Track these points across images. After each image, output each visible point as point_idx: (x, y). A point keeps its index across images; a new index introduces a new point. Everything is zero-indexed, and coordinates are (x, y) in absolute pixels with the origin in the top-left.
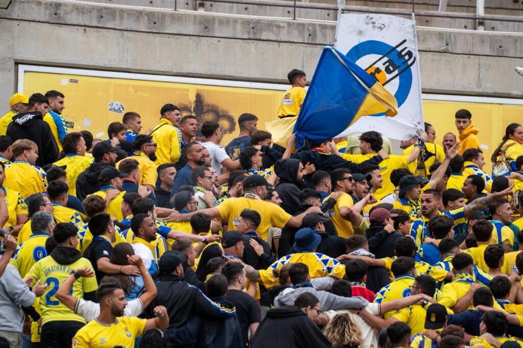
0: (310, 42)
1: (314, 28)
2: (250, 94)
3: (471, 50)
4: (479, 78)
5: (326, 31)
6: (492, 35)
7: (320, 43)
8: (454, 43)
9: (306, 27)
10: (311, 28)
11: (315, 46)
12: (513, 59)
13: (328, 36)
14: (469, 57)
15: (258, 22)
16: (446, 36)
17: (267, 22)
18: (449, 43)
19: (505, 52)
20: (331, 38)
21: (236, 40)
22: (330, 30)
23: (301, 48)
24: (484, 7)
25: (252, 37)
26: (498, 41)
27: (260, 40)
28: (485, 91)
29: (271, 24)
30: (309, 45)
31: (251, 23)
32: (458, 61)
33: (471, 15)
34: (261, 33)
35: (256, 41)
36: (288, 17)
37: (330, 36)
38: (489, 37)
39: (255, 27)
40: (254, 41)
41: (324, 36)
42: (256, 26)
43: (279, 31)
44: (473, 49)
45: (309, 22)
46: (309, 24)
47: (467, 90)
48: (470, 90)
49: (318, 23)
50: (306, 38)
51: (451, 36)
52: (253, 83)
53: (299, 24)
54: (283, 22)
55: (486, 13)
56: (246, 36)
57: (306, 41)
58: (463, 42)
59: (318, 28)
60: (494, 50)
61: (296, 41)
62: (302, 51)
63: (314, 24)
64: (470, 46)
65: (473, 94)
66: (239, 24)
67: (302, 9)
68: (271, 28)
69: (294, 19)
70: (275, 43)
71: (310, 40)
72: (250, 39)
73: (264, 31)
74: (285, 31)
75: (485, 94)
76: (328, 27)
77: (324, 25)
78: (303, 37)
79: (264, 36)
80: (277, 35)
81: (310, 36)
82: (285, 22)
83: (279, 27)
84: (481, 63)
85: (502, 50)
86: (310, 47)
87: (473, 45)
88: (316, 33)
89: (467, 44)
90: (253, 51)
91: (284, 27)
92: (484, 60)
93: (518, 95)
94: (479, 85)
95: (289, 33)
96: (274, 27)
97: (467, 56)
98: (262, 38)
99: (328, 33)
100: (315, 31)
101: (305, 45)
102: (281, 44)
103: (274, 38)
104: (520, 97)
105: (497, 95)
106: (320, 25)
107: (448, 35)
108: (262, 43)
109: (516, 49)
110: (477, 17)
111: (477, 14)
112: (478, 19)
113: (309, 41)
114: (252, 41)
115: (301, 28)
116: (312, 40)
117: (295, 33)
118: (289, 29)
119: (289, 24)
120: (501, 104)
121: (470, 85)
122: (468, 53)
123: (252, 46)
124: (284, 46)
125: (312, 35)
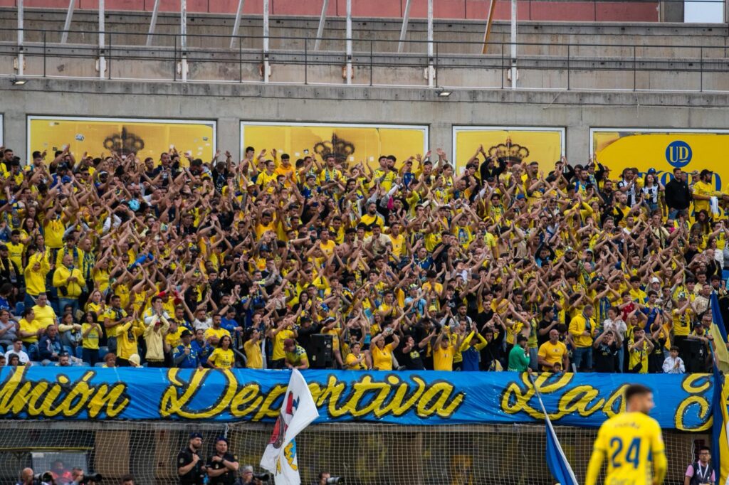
0: (184, 94)
11: (187, 96)
21: (144, 95)
25: (152, 93)
27: (157, 94)
30: (184, 96)
40: (154, 95)
41: (192, 90)
56: (149, 93)
57: (182, 94)
70: (165, 96)
79: (159, 92)
80: (166, 91)
94: (278, 116)
101: (182, 96)
103: (165, 93)
108: (158, 96)
117: (176, 89)
119: (173, 84)
123: (153, 99)
124: (170, 97)
125: (186, 90)
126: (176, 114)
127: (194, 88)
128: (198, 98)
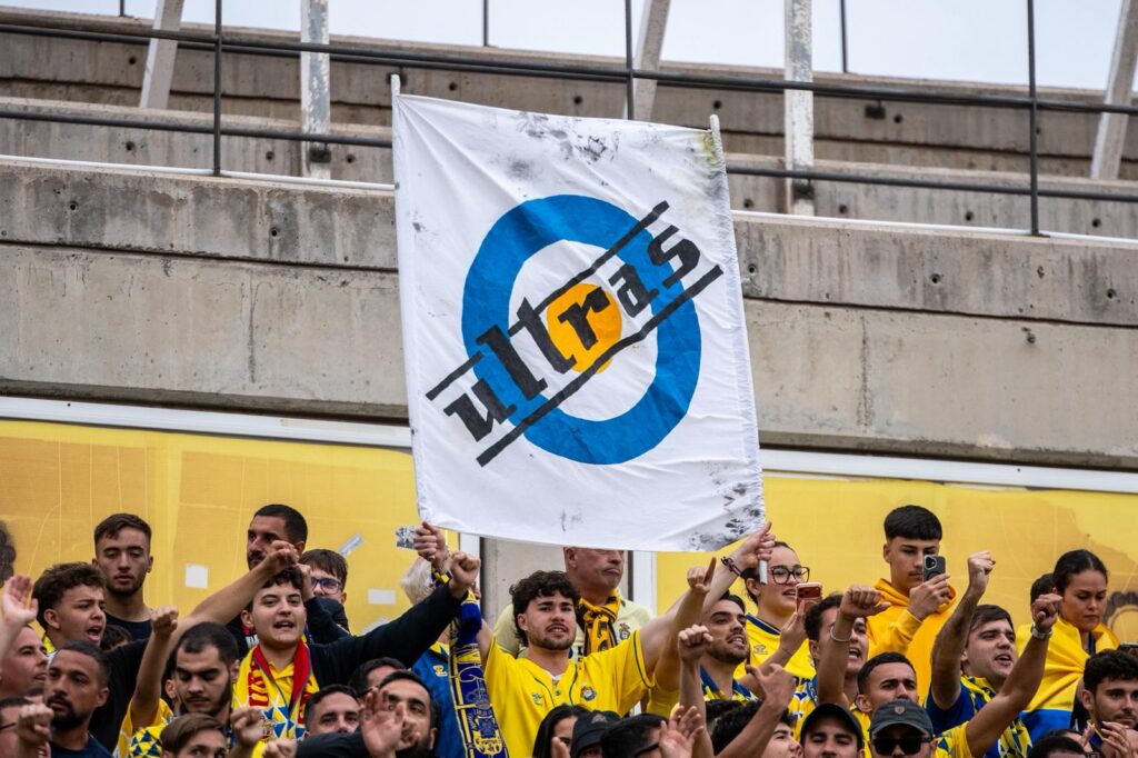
0: (275, 257)
1: (289, 206)
2: (65, 445)
3: (836, 290)
4: (865, 389)
5: (330, 214)
6: (906, 236)
7: (312, 260)
8: (777, 264)
9: (262, 200)
10: (276, 206)
11: (293, 270)
12: (978, 320)
13: (338, 235)
14: (827, 315)
15: (91, 182)
16: (748, 238)
17: (121, 185)
18: (760, 264)
19: (950, 299)
20: (348, 241)
21: (13, 247)
22: (346, 214)
23: (245, 277)
24: (811, 133)
25: (69, 237)
26: (927, 256)
27: (99, 248)
28: (886, 437)
29: (137, 191)
30: (272, 268)
31: (64, 187)
32: (792, 327)
33: (766, 161)
34: (103, 223)
35: (85, 254)
36: (128, 162)
37: (344, 235)
38: (895, 241)
39: (78, 200)
40: (77, 252)
41: (325, 233)
42: (84, 198)
43: (165, 217)
44: (841, 285)
45: (270, 184)
46: (271, 193)
47: (825, 431)
48: (832, 432)
49: (300, 188)
50: (260, 241)
51: (766, 237)
52: (74, 404)
53: (235, 192)
54: (177, 183)
55: (818, 155)
56: (48, 235)
57: (262, 254)
58: (805, 259)
59: (301, 207)
60: (914, 290)
61: (225, 254)
62: (247, 287)
63: (287, 193)
64: (830, 274)
65: (844, 445)
66: (23, 190)
67: (178, 136)
68: (138, 205)
69: (216, 173)
70: (152, 259)
71: (276, 248)
72: (62, 245)
73: (113, 215)
74: (186, 213)
75: (886, 447)
76: (336, 201)
77: (324, 194)
78: (252, 237)
79: (113, 234)
80: (159, 231)
81: (274, 234)
82: (184, 182)
83: (164, 201)
84: (869, 334)
85: (941, 291)
86: (274, 273)
87: (841, 272)
88: (296, 224)
89: (820, 268)
90: (76, 287)
91: (182, 202)
92: (879, 324)
93: (998, 450)
94: (866, 416)
95: (200, 223)
96: (148, 201)
97: (822, 310)
98: (106, 243)
99: (337, 225)
100: (290, 217)
101: (260, 267)
102: (175, 262)
103: (149, 242)
104: (1006, 457)
105: (929, 450)
106: (309, 196)
107: (755, 235)
108: (106, 257)
109: (989, 287)
110: (789, 167)
111: (788, 159)
112: (794, 175)
113: (270, 252)
114: (70, 252)
115: (241, 206)
116: (283, 248)
117: (224, 222)
118: (202, 209)
119: (201, 192)
120: (942, 482)
121: (833, 415)
122: (825, 300)
123: (71, 272)
124: (182, 270)
125: (283, 231)
126: (225, 378)
127: (339, 220)
128: (357, 280)
